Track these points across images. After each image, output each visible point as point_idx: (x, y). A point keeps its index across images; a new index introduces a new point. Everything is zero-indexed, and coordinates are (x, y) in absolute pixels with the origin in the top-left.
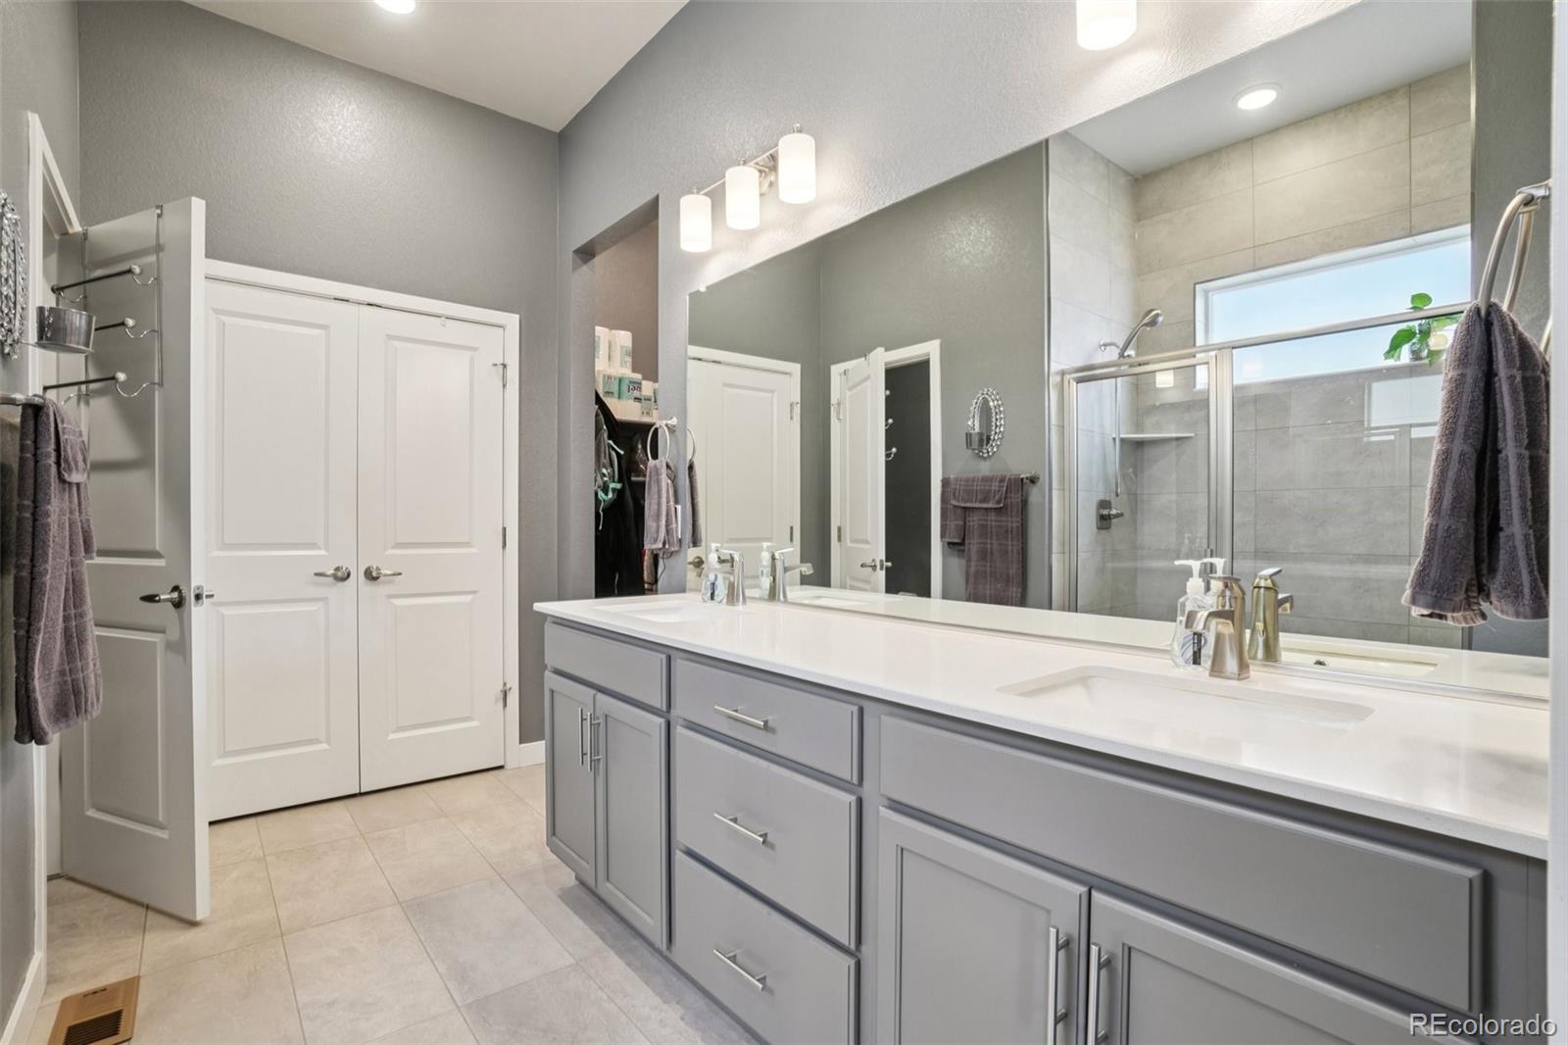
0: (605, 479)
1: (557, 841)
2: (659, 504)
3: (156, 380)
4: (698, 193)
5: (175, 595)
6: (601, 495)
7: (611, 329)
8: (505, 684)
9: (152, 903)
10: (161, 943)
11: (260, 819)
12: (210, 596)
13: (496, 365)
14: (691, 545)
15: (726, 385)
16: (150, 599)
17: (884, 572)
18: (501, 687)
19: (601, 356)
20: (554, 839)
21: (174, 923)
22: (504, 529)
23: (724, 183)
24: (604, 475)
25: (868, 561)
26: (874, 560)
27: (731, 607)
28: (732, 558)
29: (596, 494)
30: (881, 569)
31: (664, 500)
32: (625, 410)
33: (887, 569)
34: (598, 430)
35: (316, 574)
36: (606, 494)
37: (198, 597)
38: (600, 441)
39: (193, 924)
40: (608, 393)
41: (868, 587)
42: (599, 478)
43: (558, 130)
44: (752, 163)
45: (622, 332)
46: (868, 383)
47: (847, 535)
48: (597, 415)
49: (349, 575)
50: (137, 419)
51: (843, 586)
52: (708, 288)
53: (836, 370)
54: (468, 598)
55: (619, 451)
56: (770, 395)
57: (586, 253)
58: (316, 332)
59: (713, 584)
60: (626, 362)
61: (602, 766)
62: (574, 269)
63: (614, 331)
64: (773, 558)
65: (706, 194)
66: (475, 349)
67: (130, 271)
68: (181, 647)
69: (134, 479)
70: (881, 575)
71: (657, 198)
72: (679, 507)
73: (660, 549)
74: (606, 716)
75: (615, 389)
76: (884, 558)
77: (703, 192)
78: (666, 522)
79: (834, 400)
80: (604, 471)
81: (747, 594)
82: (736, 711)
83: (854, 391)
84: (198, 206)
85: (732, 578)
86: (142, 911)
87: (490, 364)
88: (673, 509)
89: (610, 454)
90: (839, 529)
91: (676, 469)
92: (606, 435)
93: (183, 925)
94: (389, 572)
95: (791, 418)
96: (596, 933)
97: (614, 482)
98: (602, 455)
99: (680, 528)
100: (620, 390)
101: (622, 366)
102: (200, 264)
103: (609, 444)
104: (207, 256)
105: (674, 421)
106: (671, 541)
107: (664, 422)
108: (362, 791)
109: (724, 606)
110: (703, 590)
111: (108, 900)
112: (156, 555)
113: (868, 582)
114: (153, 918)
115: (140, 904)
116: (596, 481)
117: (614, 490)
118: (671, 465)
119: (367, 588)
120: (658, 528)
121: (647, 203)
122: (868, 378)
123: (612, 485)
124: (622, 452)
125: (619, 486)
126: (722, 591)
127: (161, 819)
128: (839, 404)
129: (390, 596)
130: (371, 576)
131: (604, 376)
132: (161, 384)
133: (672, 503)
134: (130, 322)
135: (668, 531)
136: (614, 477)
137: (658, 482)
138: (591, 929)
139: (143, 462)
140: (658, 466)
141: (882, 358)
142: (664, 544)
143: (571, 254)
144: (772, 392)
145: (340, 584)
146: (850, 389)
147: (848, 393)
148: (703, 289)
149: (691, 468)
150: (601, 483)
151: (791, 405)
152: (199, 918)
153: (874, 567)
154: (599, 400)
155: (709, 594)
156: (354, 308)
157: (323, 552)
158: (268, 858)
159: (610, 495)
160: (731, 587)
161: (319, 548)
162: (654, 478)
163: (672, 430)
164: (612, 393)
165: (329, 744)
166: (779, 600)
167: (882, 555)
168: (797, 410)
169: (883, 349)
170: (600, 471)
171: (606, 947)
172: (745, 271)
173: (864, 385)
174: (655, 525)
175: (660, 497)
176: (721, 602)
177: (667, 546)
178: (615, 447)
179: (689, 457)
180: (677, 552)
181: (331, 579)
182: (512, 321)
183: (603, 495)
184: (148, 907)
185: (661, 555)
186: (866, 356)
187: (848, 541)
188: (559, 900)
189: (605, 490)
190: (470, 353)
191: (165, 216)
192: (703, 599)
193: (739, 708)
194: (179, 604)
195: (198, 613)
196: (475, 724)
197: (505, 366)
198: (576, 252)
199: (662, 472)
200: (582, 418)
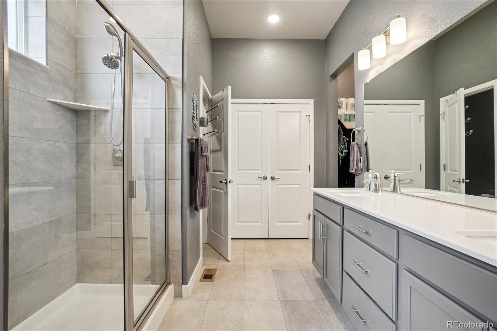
0: (342, 149)
1: (314, 262)
2: (354, 157)
3: (223, 130)
4: (364, 49)
5: (225, 181)
6: (340, 154)
7: (347, 98)
8: (309, 213)
9: (222, 254)
10: (222, 263)
11: (245, 240)
12: (232, 182)
13: (306, 116)
14: (366, 171)
15: (390, 112)
16: (221, 182)
17: (464, 184)
18: (308, 214)
19: (343, 108)
20: (314, 261)
21: (225, 259)
22: (309, 165)
23: (372, 44)
24: (342, 148)
25: (457, 179)
26: (459, 179)
27: (375, 193)
28: (376, 176)
29: (339, 154)
30: (463, 182)
31: (356, 155)
32: (348, 125)
33: (466, 183)
34: (339, 133)
35: (259, 178)
36: (342, 154)
37: (230, 182)
38: (340, 137)
39: (228, 261)
40: (346, 120)
41: (457, 190)
42: (340, 149)
43: (325, 39)
44: (382, 34)
45: (351, 99)
46: (456, 104)
47: (448, 167)
48: (339, 128)
49: (267, 178)
50: (219, 140)
51: (446, 191)
52: (370, 81)
53: (442, 100)
54: (299, 186)
55: (347, 139)
56: (410, 114)
57: (334, 76)
58: (258, 113)
59: (370, 185)
60: (352, 109)
61: (325, 240)
62: (330, 81)
63: (348, 99)
64: (395, 176)
65: (367, 49)
66: (301, 112)
67: (218, 106)
68: (226, 194)
69: (219, 154)
70: (463, 186)
71: (354, 53)
72: (362, 158)
73: (355, 172)
74: (327, 225)
75: (348, 118)
76: (464, 178)
77: (366, 48)
78: (356, 163)
79: (441, 112)
80: (342, 146)
81: (382, 189)
82: (360, 227)
83: (450, 108)
84: (230, 87)
85: (376, 183)
86: (220, 255)
87: (305, 116)
88: (359, 159)
89: (344, 141)
90: (444, 166)
91: (361, 145)
92: (342, 135)
93: (226, 260)
94: (277, 178)
95: (420, 122)
96: (324, 294)
97: (345, 150)
98: (341, 141)
99: (362, 165)
100: (350, 118)
101: (351, 110)
102: (230, 100)
103: (344, 138)
104: (232, 98)
105: (360, 128)
106: (358, 170)
107: (356, 129)
108: (269, 238)
109: (373, 193)
110: (366, 187)
111: (214, 250)
112: (222, 172)
113: (457, 188)
114: (221, 257)
115: (219, 253)
116: (338, 150)
117: (345, 153)
118: (359, 144)
119: (272, 182)
120: (354, 165)
121: (351, 55)
122: (456, 102)
123: (345, 151)
124: (348, 140)
125: (347, 151)
126: (373, 187)
127: (223, 234)
128: (444, 114)
129: (277, 184)
130: (273, 178)
131: (344, 114)
132: (223, 131)
133: (359, 157)
134: (218, 118)
135: (357, 166)
136: (345, 148)
137: (354, 149)
138: (323, 292)
139: (220, 150)
140: (354, 144)
141: (462, 93)
142: (356, 170)
143: (329, 77)
144: (411, 112)
145: (265, 180)
146: (449, 107)
147: (448, 109)
148: (368, 81)
149: (366, 144)
150: (340, 150)
151: (420, 116)
152: (229, 260)
153: (459, 182)
154: (340, 122)
155: (368, 188)
156: (268, 105)
157: (261, 172)
158: (245, 250)
159: (344, 154)
160: (376, 186)
161: (260, 171)
162: (352, 148)
163: (359, 131)
164: (347, 120)
165: (261, 223)
166: (397, 192)
167: (463, 176)
168: (423, 118)
169: (463, 88)
170: (340, 146)
171: (326, 298)
172: (382, 72)
173: (455, 105)
174: (352, 164)
175: (354, 155)
176: (372, 191)
177: (357, 171)
178: (346, 138)
179: (365, 141)
180: (361, 173)
181: (262, 179)
182: (311, 102)
183: (341, 155)
184: (221, 254)
185: (356, 175)
186: (455, 92)
187: (448, 170)
188: (315, 281)
189: (342, 152)
190: (299, 113)
191: (224, 91)
192: (366, 190)
193: (361, 226)
194: (226, 183)
195: (230, 185)
196: (300, 224)
197: (309, 116)
198: (331, 76)
199: (356, 146)
200: (334, 129)
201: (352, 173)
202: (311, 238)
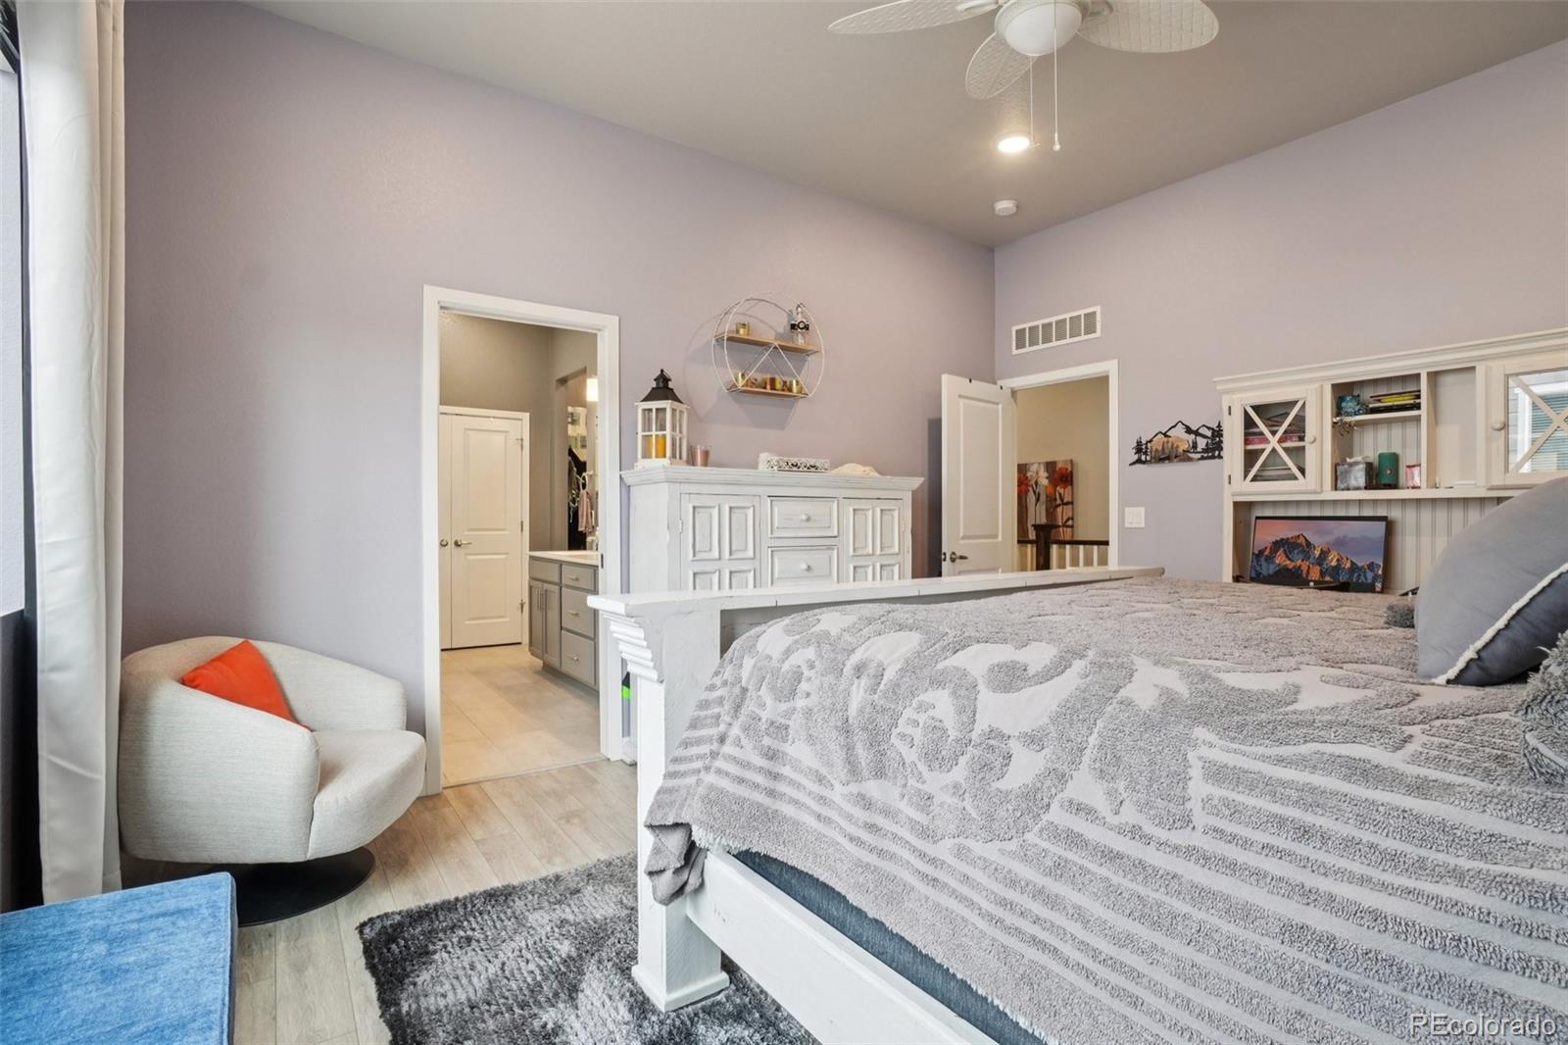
0: (574, 496)
2: (583, 510)
6: (571, 504)
8: (522, 601)
13: (518, 439)
18: (520, 602)
22: (522, 522)
24: (573, 494)
31: (586, 508)
32: (582, 455)
34: (570, 470)
36: (574, 503)
38: (571, 476)
48: (570, 463)
49: (447, 544)
54: (504, 556)
57: (563, 380)
62: (557, 388)
66: (507, 432)
73: (584, 531)
78: (587, 518)
80: (573, 492)
87: (514, 439)
92: (575, 473)
94: (465, 542)
98: (573, 483)
106: (589, 527)
116: (569, 496)
117: (578, 501)
119: (456, 550)
120: (583, 520)
123: (578, 499)
129: (467, 554)
130: (457, 544)
135: (587, 522)
137: (583, 500)
142: (586, 528)
143: (555, 382)
145: (444, 549)
150: (572, 497)
154: (571, 453)
159: (576, 505)
163: (590, 478)
175: (584, 507)
181: (440, 547)
182: (526, 416)
190: (504, 434)
196: (507, 619)
197: (522, 440)
198: (557, 380)
199: (585, 496)
200: (562, 462)
201: (581, 532)
202: (526, 640)
